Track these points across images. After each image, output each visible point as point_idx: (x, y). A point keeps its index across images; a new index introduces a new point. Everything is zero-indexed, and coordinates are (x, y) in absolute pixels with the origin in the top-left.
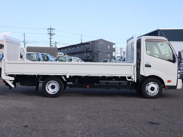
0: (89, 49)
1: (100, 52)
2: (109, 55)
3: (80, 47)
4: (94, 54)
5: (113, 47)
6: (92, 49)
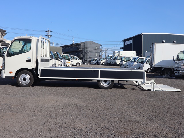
0: (80, 49)
1: (89, 51)
2: (96, 54)
3: (72, 47)
4: (84, 53)
5: (100, 48)
6: (83, 49)
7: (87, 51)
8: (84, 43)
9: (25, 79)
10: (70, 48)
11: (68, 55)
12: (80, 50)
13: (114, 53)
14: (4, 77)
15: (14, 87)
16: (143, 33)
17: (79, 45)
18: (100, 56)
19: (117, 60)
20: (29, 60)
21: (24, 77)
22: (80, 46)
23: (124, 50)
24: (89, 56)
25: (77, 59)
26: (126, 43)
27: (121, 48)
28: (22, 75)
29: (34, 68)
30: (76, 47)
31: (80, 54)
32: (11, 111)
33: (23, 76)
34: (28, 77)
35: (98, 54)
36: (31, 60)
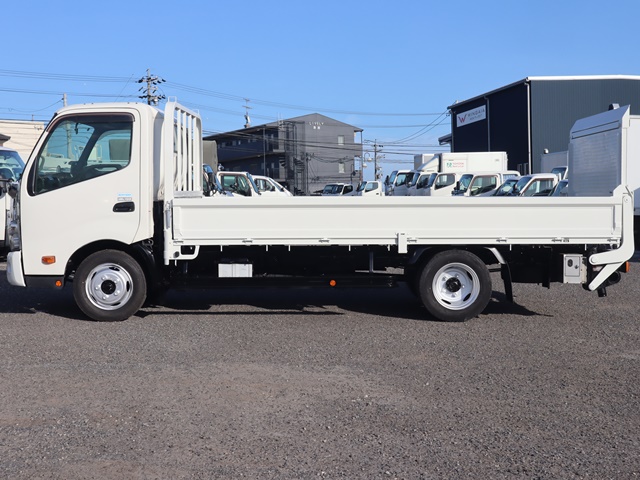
0: (277, 148)
1: (313, 156)
2: (341, 166)
3: (244, 141)
4: (292, 164)
5: (356, 142)
6: (288, 149)
7: (306, 156)
8: (291, 124)
9: (109, 287)
10: (234, 143)
11: (244, 173)
12: (274, 151)
13: (418, 160)
14: (21, 282)
15: (62, 320)
16: (530, 78)
17: (272, 131)
18: (354, 173)
19: (433, 188)
20: (125, 207)
21: (107, 278)
22: (276, 135)
23: (455, 149)
24: (311, 174)
25: (273, 190)
26: (463, 120)
27: (441, 141)
28: (97, 269)
29: (146, 241)
30: (260, 142)
31: (277, 166)
32: (103, 449)
33: (104, 272)
34: (122, 277)
35: (348, 164)
36: (132, 203)
